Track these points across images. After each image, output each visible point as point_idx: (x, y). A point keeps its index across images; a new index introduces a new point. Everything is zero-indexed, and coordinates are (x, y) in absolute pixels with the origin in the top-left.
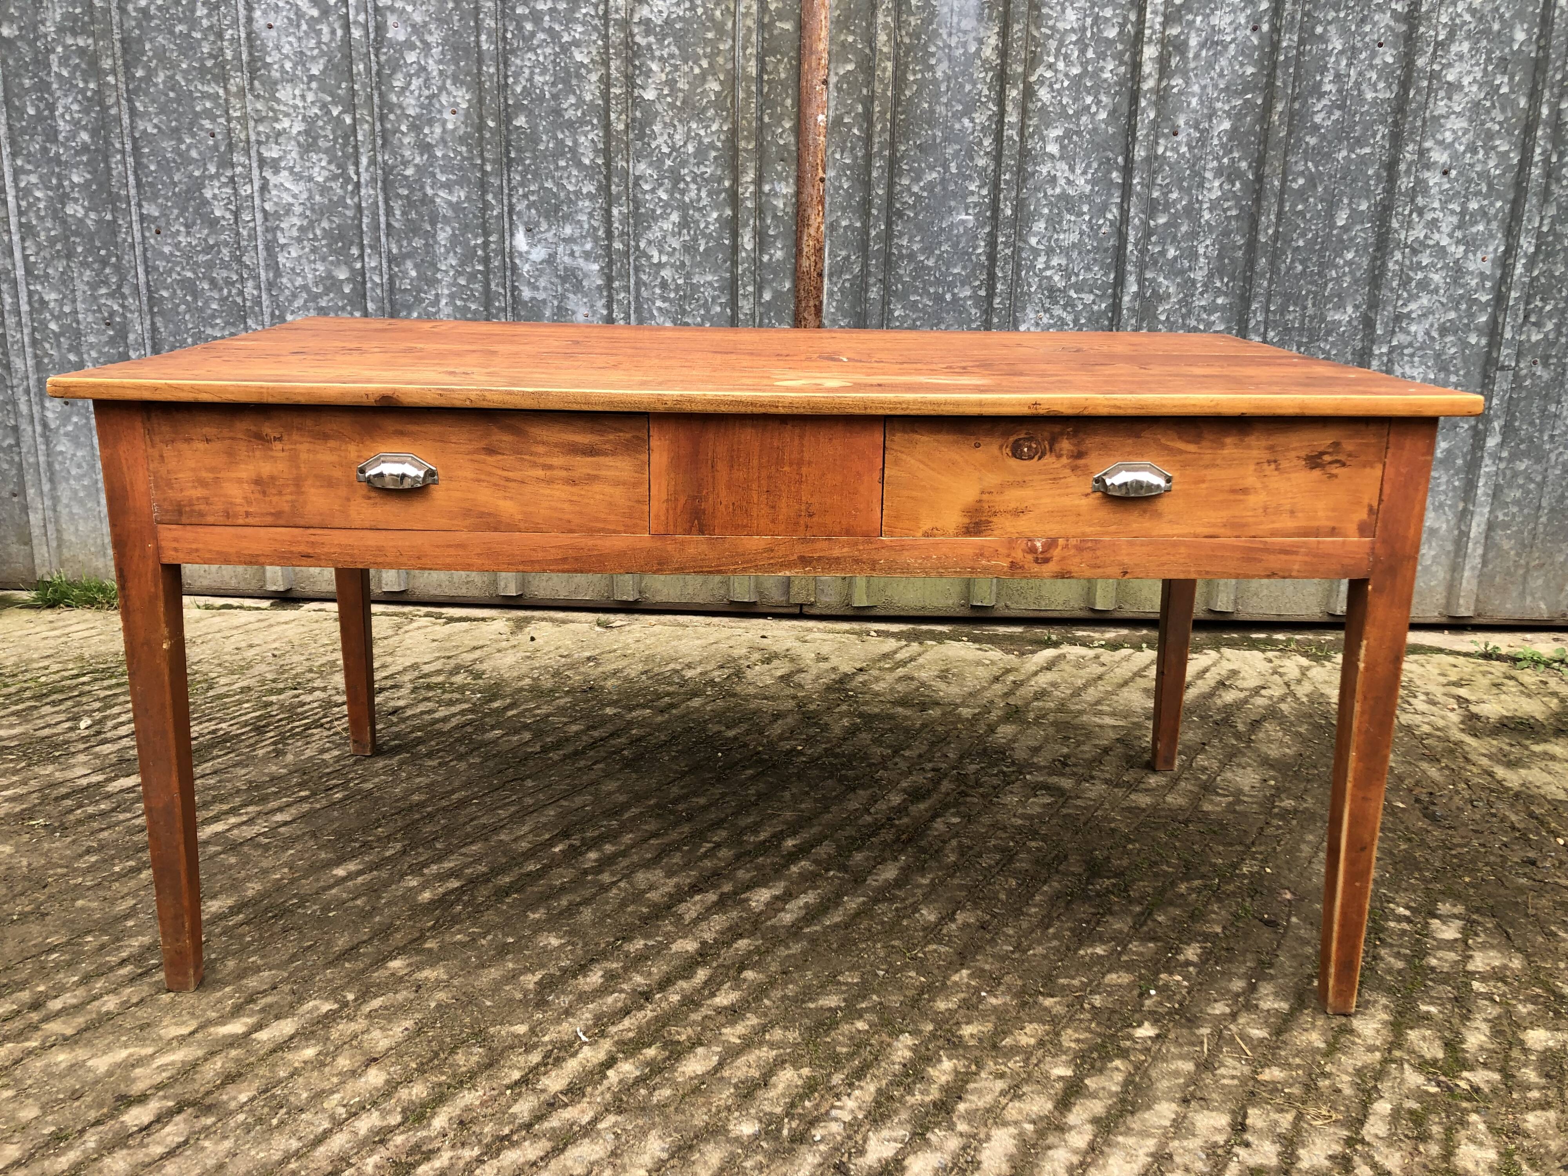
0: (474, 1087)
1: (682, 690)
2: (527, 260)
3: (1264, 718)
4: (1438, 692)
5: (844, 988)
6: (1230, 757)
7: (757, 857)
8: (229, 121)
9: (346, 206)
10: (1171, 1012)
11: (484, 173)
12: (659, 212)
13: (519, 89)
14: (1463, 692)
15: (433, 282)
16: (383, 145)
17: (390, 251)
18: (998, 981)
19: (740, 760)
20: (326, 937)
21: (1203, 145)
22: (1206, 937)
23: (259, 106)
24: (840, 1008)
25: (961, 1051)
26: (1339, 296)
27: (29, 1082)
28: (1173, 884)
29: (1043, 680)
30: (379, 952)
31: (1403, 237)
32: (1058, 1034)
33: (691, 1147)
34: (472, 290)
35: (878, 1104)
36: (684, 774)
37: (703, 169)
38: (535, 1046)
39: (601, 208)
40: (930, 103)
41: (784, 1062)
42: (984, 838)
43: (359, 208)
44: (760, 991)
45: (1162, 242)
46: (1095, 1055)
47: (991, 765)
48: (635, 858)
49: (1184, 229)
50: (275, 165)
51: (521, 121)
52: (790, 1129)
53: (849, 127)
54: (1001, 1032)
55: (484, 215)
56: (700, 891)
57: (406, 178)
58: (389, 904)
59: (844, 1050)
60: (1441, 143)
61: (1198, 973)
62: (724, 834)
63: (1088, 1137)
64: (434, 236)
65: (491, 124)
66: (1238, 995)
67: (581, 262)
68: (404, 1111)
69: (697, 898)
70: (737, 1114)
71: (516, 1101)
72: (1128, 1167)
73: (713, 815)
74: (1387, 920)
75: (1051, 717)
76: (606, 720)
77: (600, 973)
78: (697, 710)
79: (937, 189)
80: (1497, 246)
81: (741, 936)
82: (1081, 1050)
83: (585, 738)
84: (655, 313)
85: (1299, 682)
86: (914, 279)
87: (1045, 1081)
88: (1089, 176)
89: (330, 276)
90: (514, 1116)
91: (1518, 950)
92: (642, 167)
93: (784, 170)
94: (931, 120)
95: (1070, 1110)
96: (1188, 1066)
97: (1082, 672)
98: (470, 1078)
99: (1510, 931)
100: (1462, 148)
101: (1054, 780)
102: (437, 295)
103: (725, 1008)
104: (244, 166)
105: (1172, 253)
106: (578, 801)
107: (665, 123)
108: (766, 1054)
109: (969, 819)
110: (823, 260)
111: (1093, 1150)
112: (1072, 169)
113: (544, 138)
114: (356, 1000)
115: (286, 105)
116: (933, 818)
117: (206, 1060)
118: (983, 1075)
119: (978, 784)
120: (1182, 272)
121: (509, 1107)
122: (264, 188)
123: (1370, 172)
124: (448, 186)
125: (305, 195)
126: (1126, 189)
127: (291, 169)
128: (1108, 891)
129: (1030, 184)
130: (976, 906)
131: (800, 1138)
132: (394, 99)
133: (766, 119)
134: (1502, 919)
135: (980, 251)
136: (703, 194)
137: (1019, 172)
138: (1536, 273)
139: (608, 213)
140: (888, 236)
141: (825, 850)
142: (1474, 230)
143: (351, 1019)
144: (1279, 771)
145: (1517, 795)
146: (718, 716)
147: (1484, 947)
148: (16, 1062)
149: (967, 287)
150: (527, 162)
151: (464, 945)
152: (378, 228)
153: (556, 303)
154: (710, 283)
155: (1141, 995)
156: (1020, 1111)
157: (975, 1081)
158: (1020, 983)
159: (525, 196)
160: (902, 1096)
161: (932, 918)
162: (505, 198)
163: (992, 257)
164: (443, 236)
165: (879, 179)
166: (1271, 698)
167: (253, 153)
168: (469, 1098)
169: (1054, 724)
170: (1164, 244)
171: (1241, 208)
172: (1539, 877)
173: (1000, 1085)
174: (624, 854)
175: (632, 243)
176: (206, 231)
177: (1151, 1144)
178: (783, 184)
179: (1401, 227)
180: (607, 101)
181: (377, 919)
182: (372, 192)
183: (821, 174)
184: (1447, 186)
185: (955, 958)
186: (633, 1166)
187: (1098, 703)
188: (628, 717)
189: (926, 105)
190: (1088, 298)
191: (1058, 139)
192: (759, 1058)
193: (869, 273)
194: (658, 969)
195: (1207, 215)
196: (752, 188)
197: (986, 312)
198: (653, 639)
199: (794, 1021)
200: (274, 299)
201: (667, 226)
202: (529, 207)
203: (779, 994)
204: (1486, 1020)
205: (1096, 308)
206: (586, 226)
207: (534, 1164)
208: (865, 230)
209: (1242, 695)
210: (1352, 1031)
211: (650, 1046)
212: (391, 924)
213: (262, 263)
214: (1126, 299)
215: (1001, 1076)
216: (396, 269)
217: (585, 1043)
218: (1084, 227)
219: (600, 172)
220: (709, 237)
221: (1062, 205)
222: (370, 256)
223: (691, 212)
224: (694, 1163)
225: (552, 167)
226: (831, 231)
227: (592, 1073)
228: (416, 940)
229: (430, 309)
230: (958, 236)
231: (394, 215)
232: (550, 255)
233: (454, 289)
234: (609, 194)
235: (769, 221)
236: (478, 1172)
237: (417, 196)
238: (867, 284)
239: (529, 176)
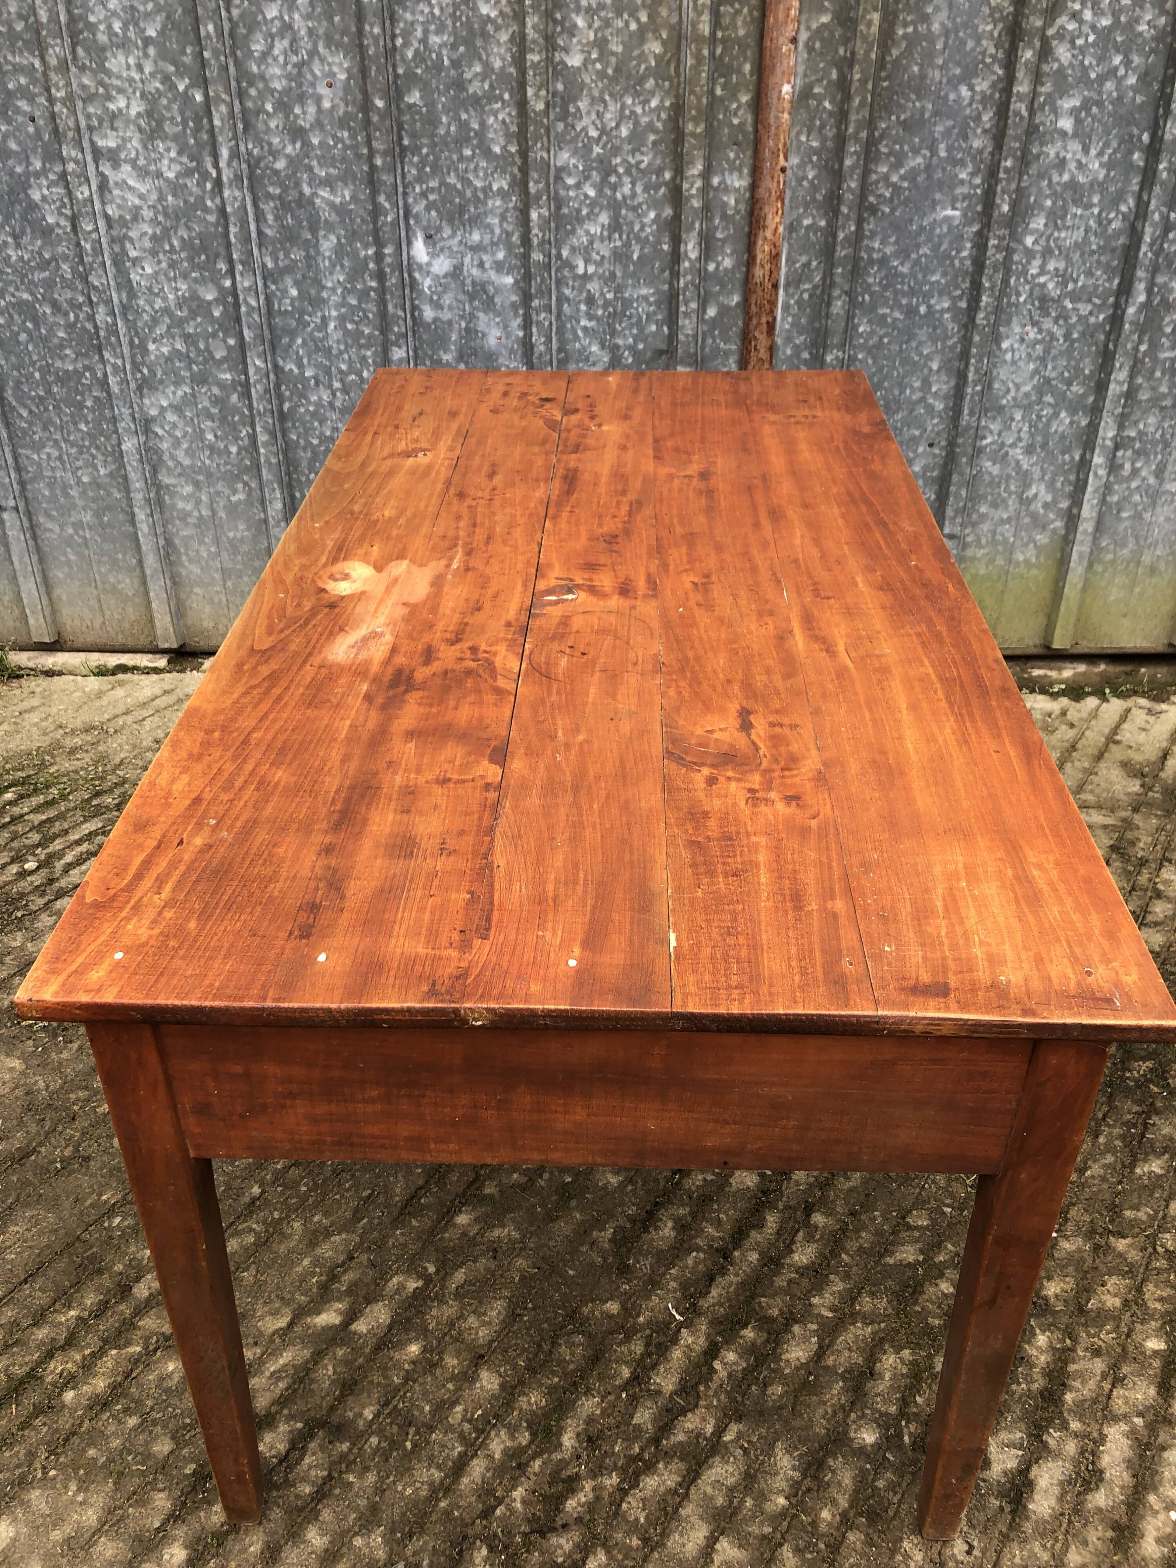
0: (588, 1392)
2: (428, 273)
5: (917, 1234)
8: (51, 100)
9: (206, 210)
11: (373, 167)
12: (584, 212)
13: (410, 54)
15: (318, 303)
16: (245, 129)
17: (264, 265)
20: (382, 1183)
23: (86, 81)
24: (919, 1263)
25: (1051, 1319)
27: (150, 1403)
30: (441, 1202)
32: (1139, 1290)
33: (820, 1463)
34: (364, 311)
37: (639, 157)
38: (633, 1330)
40: (921, 66)
41: (882, 1341)
43: (222, 212)
44: (835, 1243)
50: (114, 157)
51: (414, 97)
52: (910, 1434)
53: (820, 99)
54: (1085, 1290)
55: (375, 221)
57: (276, 172)
59: (937, 1322)
64: (316, 246)
65: (380, 103)
67: (493, 275)
68: (530, 1425)
70: (853, 1416)
71: (635, 1407)
77: (670, 1224)
79: (921, 178)
82: (1167, 1313)
84: (580, 334)
87: (1141, 1358)
88: (1106, 158)
89: (194, 296)
90: (639, 1429)
92: (564, 157)
93: (737, 157)
94: (920, 87)
97: (1054, 739)
98: (582, 1378)
102: (323, 318)
103: (807, 1268)
104: (76, 162)
107: (593, 99)
108: (862, 1331)
110: (778, 268)
112: (1086, 150)
113: (444, 119)
114: (437, 1272)
115: (119, 77)
117: (316, 1363)
118: (1080, 1352)
121: (632, 1416)
122: (104, 186)
124: (328, 182)
125: (154, 196)
126: (1149, 176)
127: (134, 163)
128: (1147, 1079)
129: (1034, 169)
132: (255, 68)
133: (719, 91)
136: (639, 189)
137: (1024, 156)
139: (524, 216)
140: (858, 237)
143: (442, 1301)
148: (127, 1375)
149: (945, 298)
150: (425, 151)
151: (524, 1188)
152: (248, 238)
153: (463, 324)
154: (645, 298)
156: (1126, 1400)
157: (1074, 1361)
158: (1087, 1218)
159: (424, 195)
162: (400, 198)
163: (979, 263)
164: (328, 244)
165: (853, 168)
167: (86, 144)
168: (589, 1406)
173: (1099, 1365)
175: (554, 252)
176: (39, 243)
178: (736, 175)
180: (522, 71)
182: (237, 193)
183: (782, 162)
186: (771, 1491)
189: (916, 69)
190: (1084, 308)
191: (1073, 111)
192: (857, 1337)
193: (832, 285)
194: (725, 1215)
196: (699, 184)
197: (965, 326)
199: (878, 1283)
200: (131, 326)
201: (594, 229)
202: (428, 209)
203: (855, 1245)
205: (1092, 320)
206: (497, 231)
207: (673, 1492)
208: (831, 232)
211: (745, 1326)
213: (112, 283)
214: (1131, 310)
215: (1097, 1352)
216: (273, 287)
217: (681, 1325)
218: (1091, 222)
219: (514, 163)
220: (644, 242)
221: (1068, 195)
222: (242, 274)
223: (623, 212)
224: (828, 1484)
225: (455, 157)
226: (790, 233)
227: (697, 1365)
228: (473, 1182)
229: (316, 334)
230: (939, 236)
231: (266, 221)
232: (455, 267)
233: (343, 310)
234: (526, 192)
235: (717, 221)
236: (624, 1506)
237: (293, 195)
238: (829, 296)
239: (428, 169)
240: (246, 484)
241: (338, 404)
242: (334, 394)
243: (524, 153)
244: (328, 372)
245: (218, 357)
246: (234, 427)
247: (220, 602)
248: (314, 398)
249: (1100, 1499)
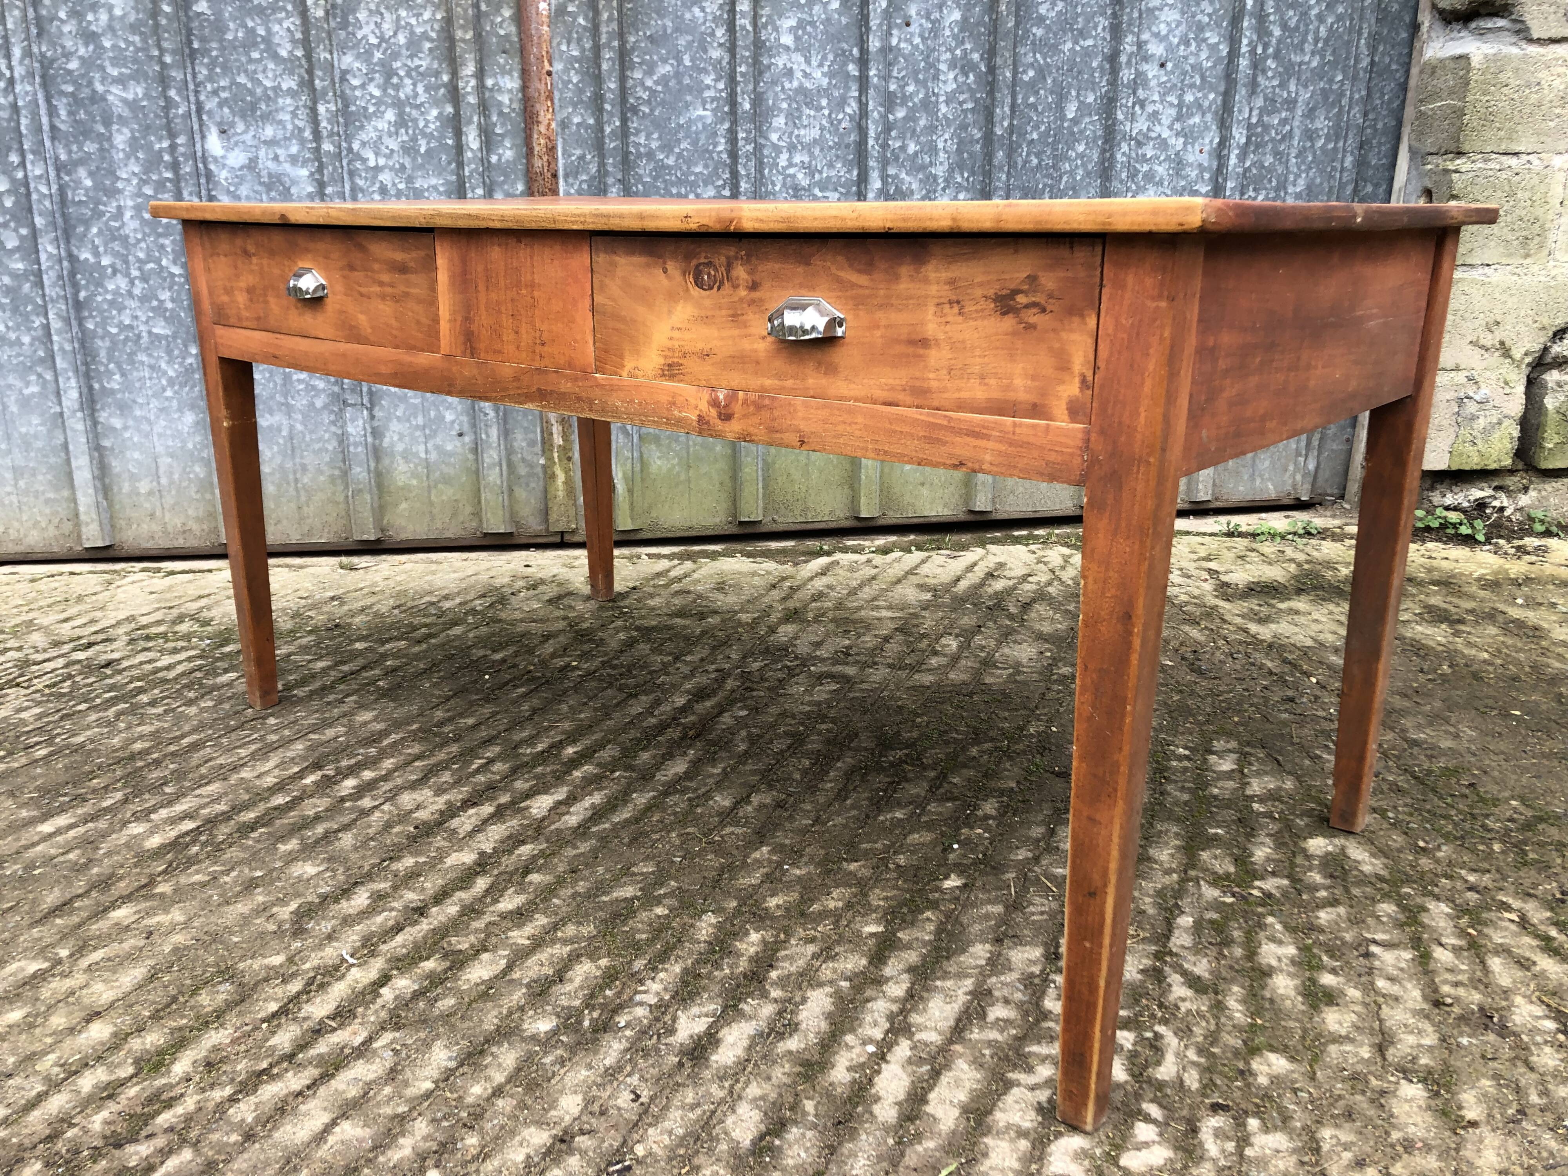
0: (222, 1026)
1: (441, 621)
2: (224, 166)
3: (1034, 601)
4: (1191, 567)
5: (639, 878)
6: (1006, 635)
7: (534, 767)
10: (976, 862)
11: (163, 65)
12: (371, 109)
14: (1212, 565)
15: (112, 193)
16: (39, 35)
17: (57, 158)
18: (800, 853)
19: (510, 681)
20: (31, 896)
21: (936, 37)
22: (1002, 792)
24: (636, 897)
25: (768, 923)
26: (1074, 189)
28: (964, 749)
29: (819, 584)
30: (98, 904)
31: (1128, 129)
32: (865, 895)
33: (482, 1052)
35: (685, 983)
36: (448, 699)
37: (417, 62)
38: (294, 975)
39: (305, 106)
41: (579, 956)
42: (773, 726)
43: (15, 108)
44: (548, 892)
45: (902, 137)
46: (905, 910)
47: (775, 662)
48: (399, 781)
49: (922, 122)
51: (202, 7)
52: (591, 1020)
53: (574, 16)
54: (806, 899)
55: (167, 114)
56: (475, 804)
57: (70, 72)
58: (109, 854)
59: (644, 936)
60: (1157, 35)
61: (998, 825)
62: (497, 749)
63: (905, 986)
64: (109, 139)
65: (167, 9)
66: (1038, 841)
67: (287, 167)
68: (137, 1062)
69: (471, 811)
70: (531, 1013)
71: (274, 1033)
72: (949, 1007)
73: (483, 733)
74: (1169, 760)
75: (830, 615)
76: (355, 655)
77: (366, 895)
78: (457, 637)
79: (672, 83)
80: (1212, 138)
81: (523, 842)
82: (890, 907)
83: (333, 673)
85: (1063, 568)
86: (655, 179)
87: (857, 940)
88: (826, 69)
90: (273, 1048)
91: (1289, 773)
92: (348, 61)
93: (507, 62)
94: (659, 8)
95: (885, 964)
96: (998, 909)
97: (856, 575)
98: (218, 1017)
99: (1280, 758)
100: (1176, 41)
101: (839, 668)
102: (119, 207)
103: (511, 912)
105: (912, 148)
106: (330, 733)
107: (370, 11)
108: (560, 951)
109: (755, 710)
110: (556, 160)
111: (912, 996)
112: (808, 61)
113: (231, 25)
114: (71, 955)
116: (720, 714)
118: (793, 942)
119: (763, 679)
120: (923, 168)
121: (267, 1040)
123: (1095, 64)
124: (121, 81)
126: (863, 81)
128: (901, 761)
129: (767, 77)
130: (771, 787)
131: (604, 1027)
133: (483, 7)
134: (1271, 749)
135: (720, 148)
136: (420, 89)
137: (754, 64)
138: (1248, 164)
139: (314, 111)
140: (624, 133)
141: (607, 753)
142: (1191, 122)
143: (64, 975)
144: (1054, 643)
145: (1270, 646)
146: (481, 642)
147: (1258, 774)
149: (710, 187)
150: (214, 53)
152: (40, 129)
154: (435, 188)
155: (944, 850)
156: (835, 971)
157: (786, 949)
158: (822, 852)
159: (215, 92)
160: (710, 973)
161: (727, 803)
162: (191, 94)
163: (733, 154)
165: (610, 71)
166: (1038, 583)
168: (216, 1038)
169: (834, 620)
170: (904, 139)
171: (976, 101)
172: (1299, 711)
173: (811, 949)
174: (385, 778)
175: (344, 144)
177: (969, 984)
178: (507, 78)
179: (1126, 118)
181: (95, 870)
182: (29, 88)
183: (547, 67)
184: (1164, 79)
185: (754, 838)
186: (416, 1079)
187: (875, 599)
188: (382, 650)
190: (834, 196)
191: (791, 29)
192: (552, 955)
193: (607, 174)
194: (431, 884)
195: (943, 109)
196: (473, 82)
198: (404, 576)
199: (587, 915)
201: (382, 125)
202: (221, 105)
203: (570, 891)
204: (1268, 835)
206: (290, 127)
207: (300, 1094)
208: (599, 127)
209: (1011, 583)
210: (1149, 859)
211: (428, 959)
212: (113, 874)
215: (812, 940)
216: (67, 178)
217: (353, 965)
218: (824, 122)
219: (301, 66)
220: (429, 137)
221: (800, 98)
222: (33, 163)
223: (408, 110)
224: (486, 1067)
225: (243, 59)
226: (563, 129)
227: (362, 993)
228: (144, 886)
229: (112, 223)
230: (697, 133)
231: (58, 116)
232: (250, 159)
233: (139, 200)
234: (313, 90)
235: (494, 118)
236: (231, 1111)
237: (85, 93)
238: (605, 184)
239: (218, 70)
240: (40, 376)
241: (137, 291)
242: (132, 282)
243: (308, 56)
244: (126, 262)
245: (9, 246)
246: (26, 317)
247: (11, 504)
248: (111, 287)
249: (793, 1044)
